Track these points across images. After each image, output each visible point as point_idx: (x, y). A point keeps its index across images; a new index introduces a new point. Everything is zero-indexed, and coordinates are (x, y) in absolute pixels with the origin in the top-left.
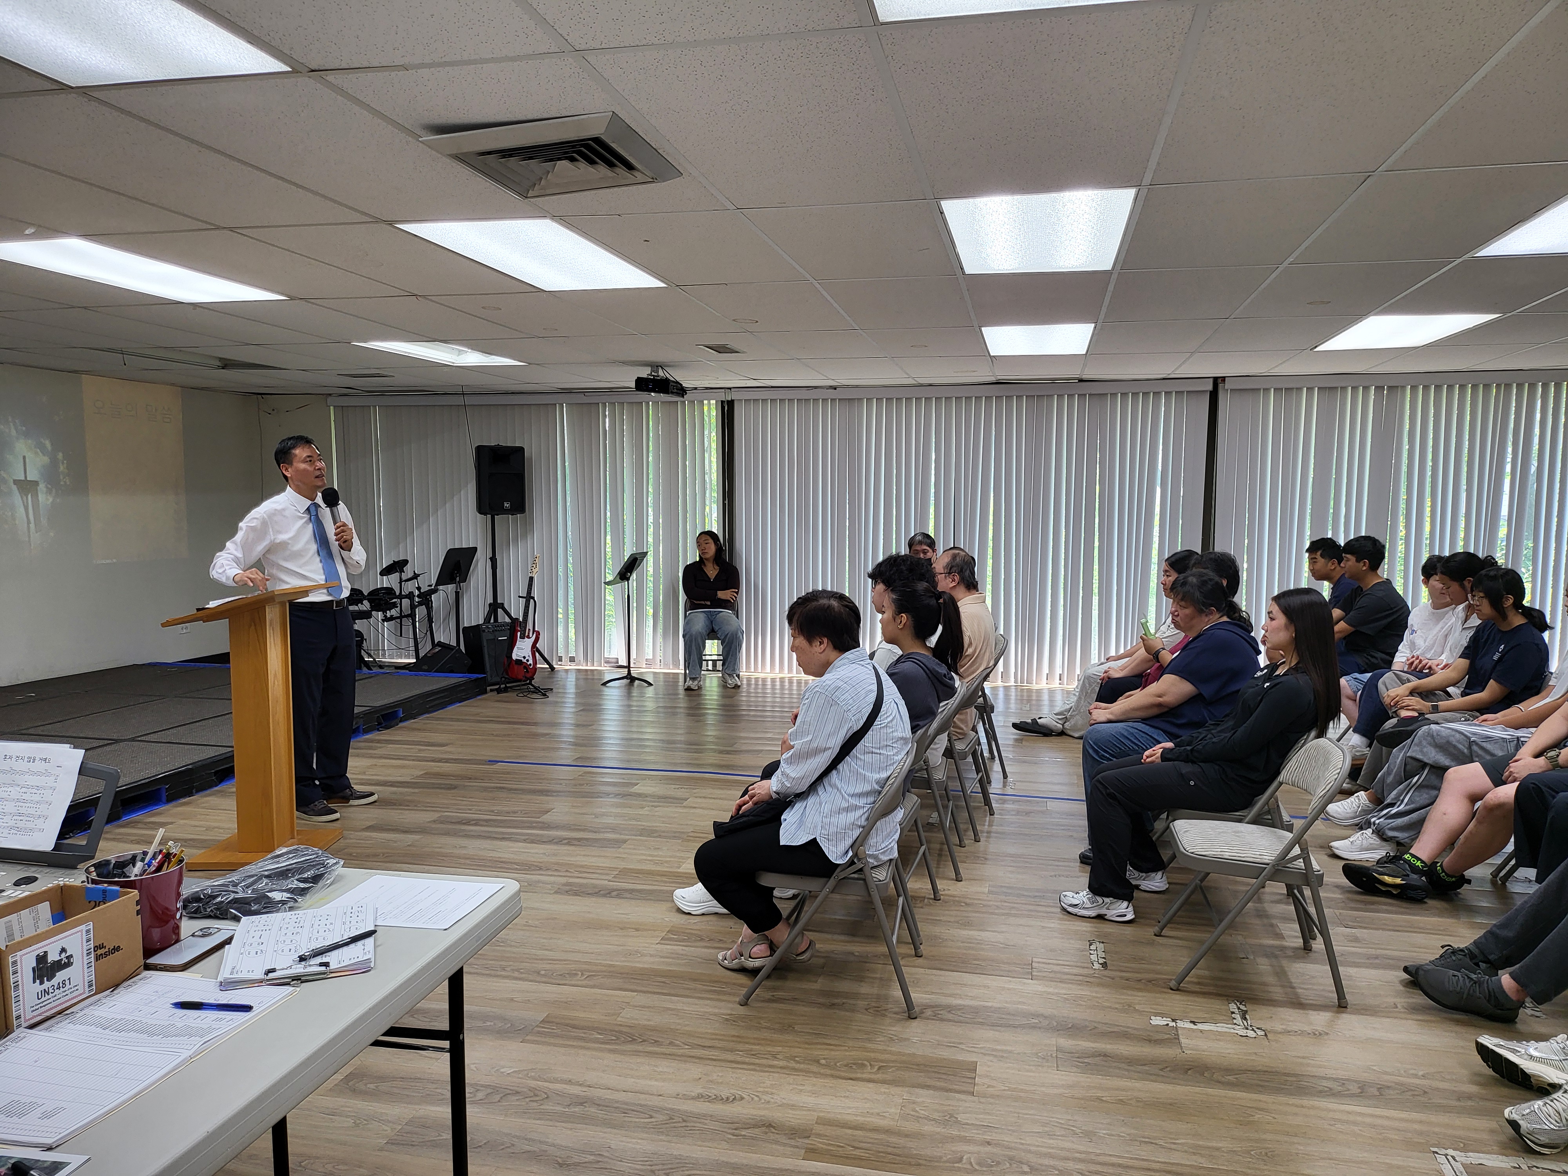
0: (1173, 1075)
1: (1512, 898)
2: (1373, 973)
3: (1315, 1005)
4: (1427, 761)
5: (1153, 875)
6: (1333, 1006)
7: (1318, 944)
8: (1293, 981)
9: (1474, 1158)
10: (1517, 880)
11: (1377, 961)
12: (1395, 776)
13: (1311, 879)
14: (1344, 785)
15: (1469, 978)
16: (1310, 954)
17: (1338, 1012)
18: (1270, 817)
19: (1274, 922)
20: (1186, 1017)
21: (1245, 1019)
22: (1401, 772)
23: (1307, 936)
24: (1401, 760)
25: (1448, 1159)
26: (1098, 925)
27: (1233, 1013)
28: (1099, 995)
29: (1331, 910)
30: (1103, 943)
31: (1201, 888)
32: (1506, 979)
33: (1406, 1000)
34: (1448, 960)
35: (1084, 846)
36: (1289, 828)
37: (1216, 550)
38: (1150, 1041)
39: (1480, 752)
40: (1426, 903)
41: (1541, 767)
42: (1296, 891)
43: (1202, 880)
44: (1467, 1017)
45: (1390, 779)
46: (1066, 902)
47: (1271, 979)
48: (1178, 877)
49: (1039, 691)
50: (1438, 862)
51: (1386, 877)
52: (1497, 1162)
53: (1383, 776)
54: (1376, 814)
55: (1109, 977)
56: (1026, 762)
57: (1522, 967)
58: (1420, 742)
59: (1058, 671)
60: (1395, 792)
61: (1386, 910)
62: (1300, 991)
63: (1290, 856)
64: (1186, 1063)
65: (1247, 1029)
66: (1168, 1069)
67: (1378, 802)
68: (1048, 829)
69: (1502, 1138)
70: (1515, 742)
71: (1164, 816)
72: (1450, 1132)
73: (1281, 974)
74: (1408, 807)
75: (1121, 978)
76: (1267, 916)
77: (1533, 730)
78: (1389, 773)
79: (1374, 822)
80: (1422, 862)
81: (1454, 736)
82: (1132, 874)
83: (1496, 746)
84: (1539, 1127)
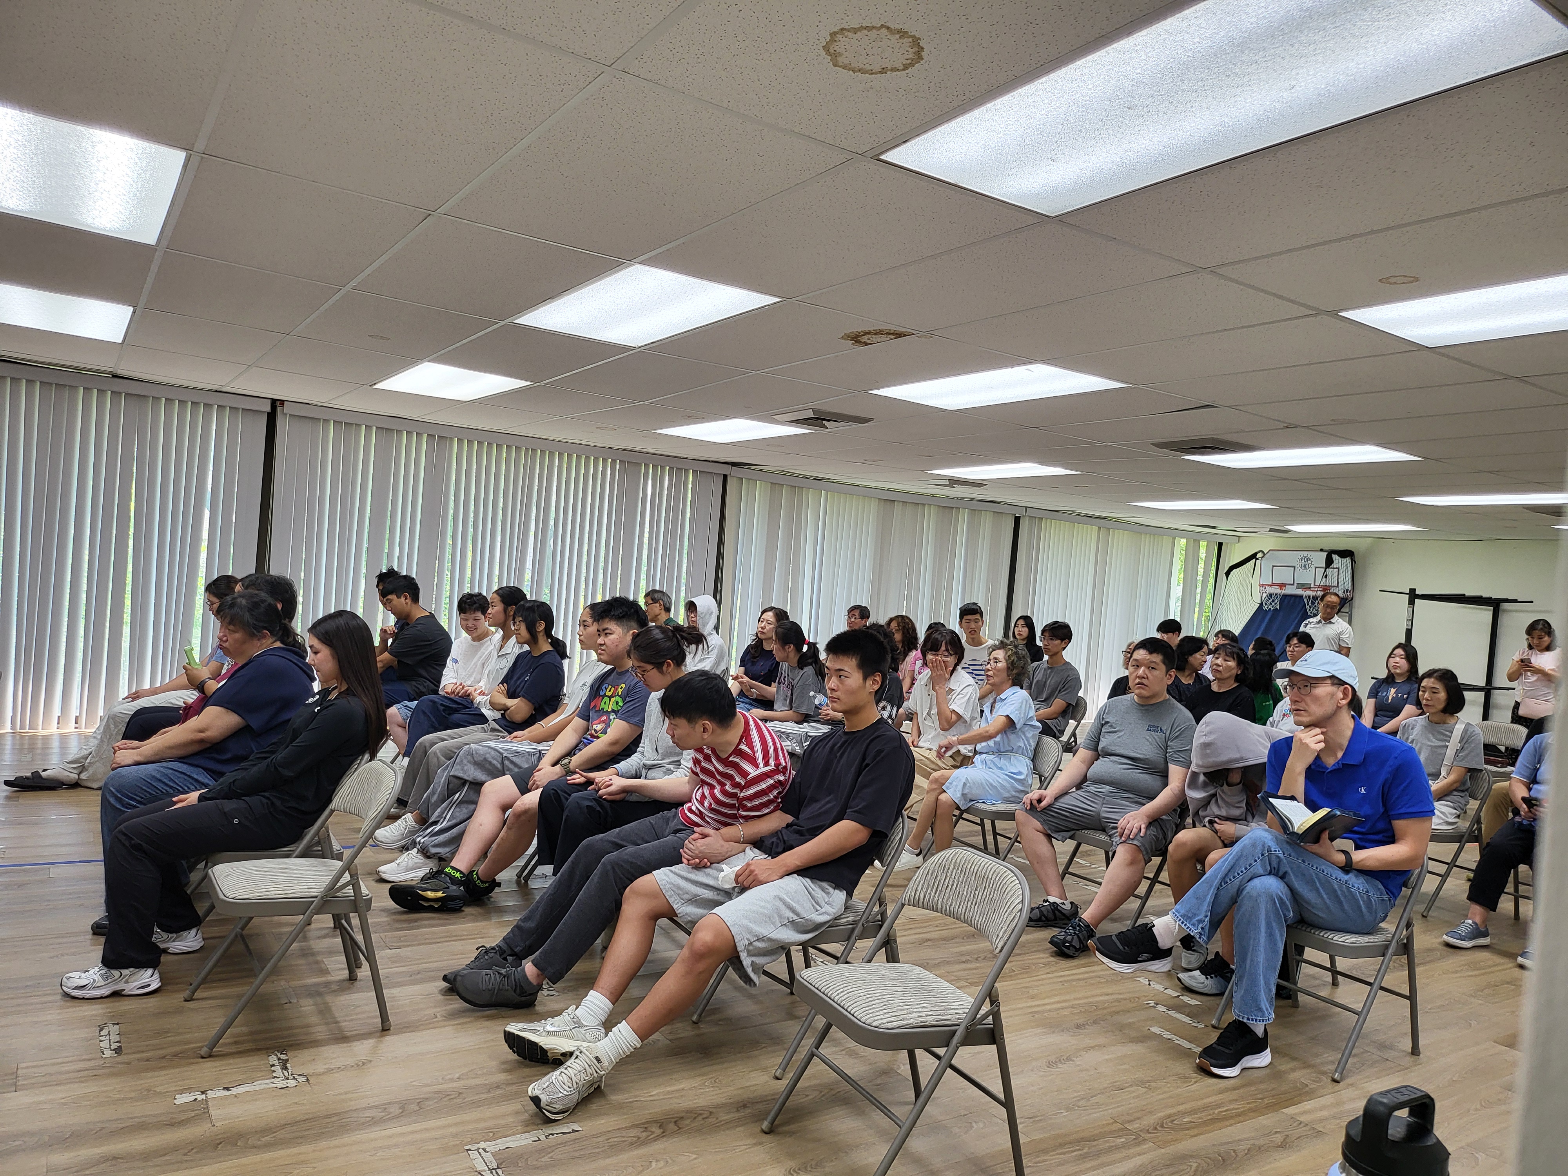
0: (199, 1156)
1: (533, 894)
2: (417, 988)
3: (359, 1035)
4: (467, 778)
5: (185, 933)
6: (377, 1032)
7: (364, 972)
8: (337, 1015)
9: (502, 1144)
10: (537, 877)
11: (419, 976)
12: (439, 796)
13: (360, 905)
14: (392, 810)
15: (499, 973)
16: (355, 984)
17: (382, 1036)
18: (320, 848)
19: (319, 958)
20: (218, 1085)
21: (286, 1069)
22: (444, 790)
23: (353, 965)
24: (445, 779)
25: (479, 1153)
26: (112, 1004)
27: (272, 1066)
28: (109, 1088)
29: (377, 934)
30: (118, 1024)
31: (242, 935)
32: (529, 968)
33: (444, 1008)
34: (482, 960)
35: (98, 912)
36: (339, 857)
37: (271, 573)
38: (173, 1124)
39: (511, 766)
40: (463, 911)
41: (557, 774)
42: (343, 921)
43: (243, 928)
44: (496, 1011)
45: (434, 799)
46: (69, 985)
47: (314, 1019)
48: (215, 931)
49: (46, 739)
50: (474, 871)
51: (429, 893)
52: (522, 1141)
53: (429, 797)
54: (421, 833)
55: (123, 1063)
56: (21, 824)
57: (541, 953)
58: (462, 761)
59: (74, 712)
60: (438, 811)
61: (429, 924)
62: (343, 1024)
63: (339, 884)
64: (217, 1137)
65: (288, 1079)
66: (194, 1151)
67: (423, 821)
68: (49, 901)
69: (526, 1116)
70: (538, 755)
71: (201, 865)
72: (482, 1125)
73: (325, 1011)
74: (449, 823)
75: (139, 1060)
76: (313, 954)
77: (551, 743)
78: (433, 793)
79: (419, 842)
80: (461, 872)
81: (489, 753)
82: (159, 937)
83: (523, 759)
84: (555, 1096)
